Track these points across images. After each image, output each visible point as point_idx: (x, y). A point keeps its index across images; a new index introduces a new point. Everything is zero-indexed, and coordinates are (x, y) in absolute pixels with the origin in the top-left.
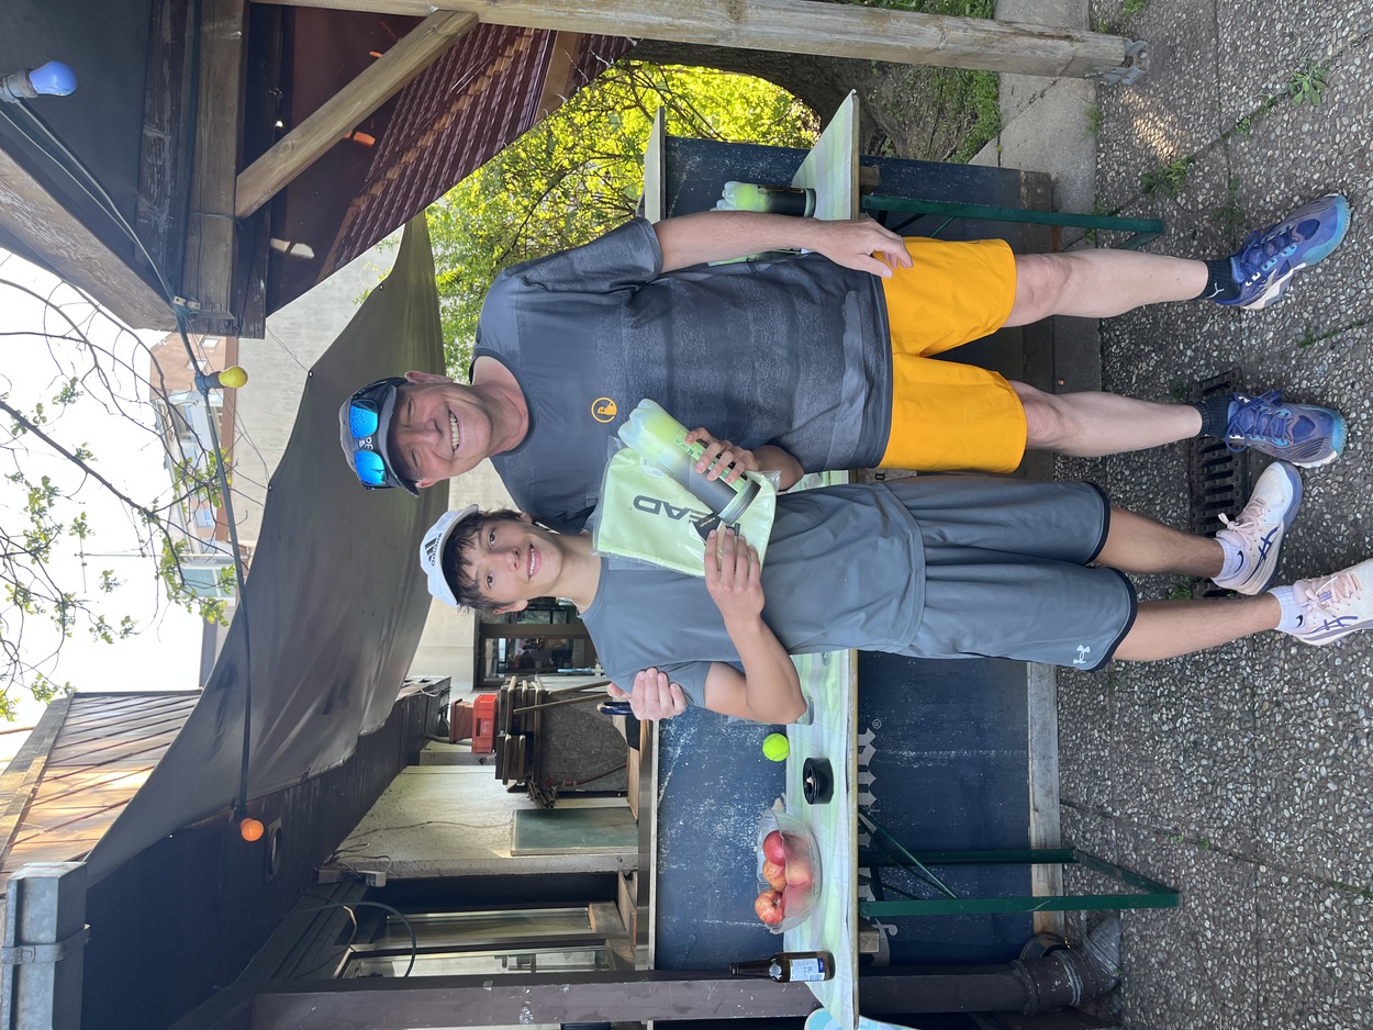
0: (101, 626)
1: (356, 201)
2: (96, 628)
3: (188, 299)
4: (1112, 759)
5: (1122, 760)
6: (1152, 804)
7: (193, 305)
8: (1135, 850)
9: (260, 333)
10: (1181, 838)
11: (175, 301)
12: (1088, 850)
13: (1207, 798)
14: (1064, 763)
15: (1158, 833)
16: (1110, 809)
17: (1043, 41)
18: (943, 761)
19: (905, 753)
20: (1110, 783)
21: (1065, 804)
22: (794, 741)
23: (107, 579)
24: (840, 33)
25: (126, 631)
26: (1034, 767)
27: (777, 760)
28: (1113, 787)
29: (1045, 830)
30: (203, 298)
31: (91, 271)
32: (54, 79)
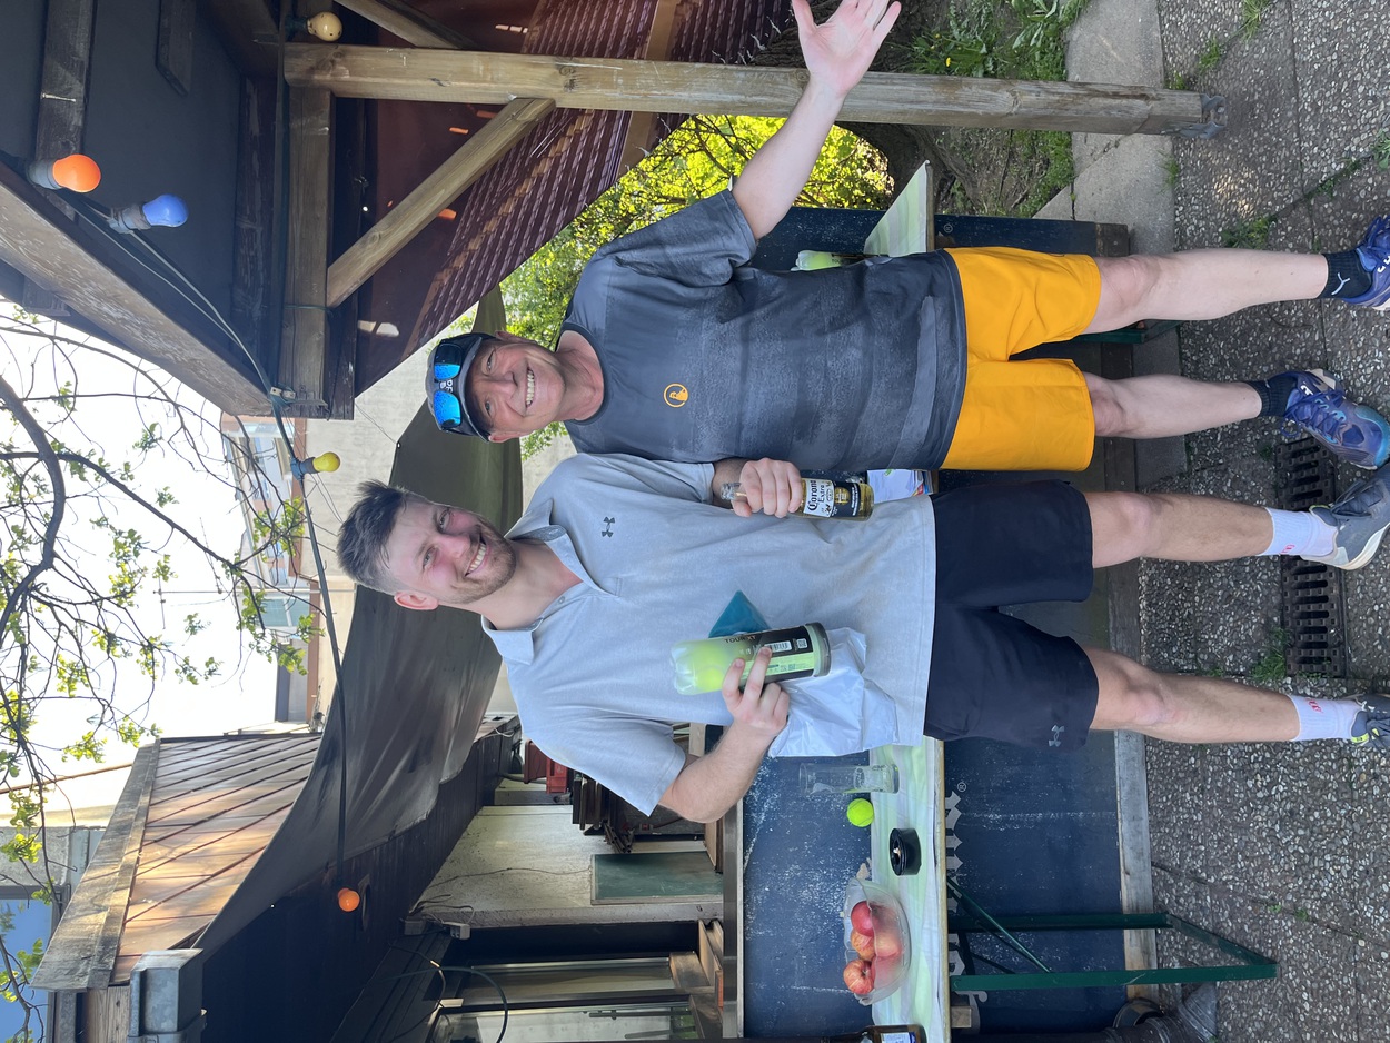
0: (186, 669)
1: (439, 276)
2: (181, 670)
3: (283, 389)
4: (1205, 824)
5: (1216, 825)
6: (1247, 872)
7: (288, 394)
8: (1231, 917)
9: (349, 415)
10: (1278, 908)
11: (272, 392)
12: (1182, 916)
13: (1304, 869)
14: (1155, 825)
15: (1254, 901)
16: (1204, 875)
17: (1118, 101)
18: (1029, 823)
19: (991, 816)
20: (1203, 848)
21: (1157, 866)
22: (879, 807)
23: (191, 622)
24: (912, 102)
25: (211, 672)
26: (1124, 828)
27: (862, 826)
28: (1207, 852)
29: (1137, 893)
30: (297, 388)
31: (195, 370)
32: (167, 211)
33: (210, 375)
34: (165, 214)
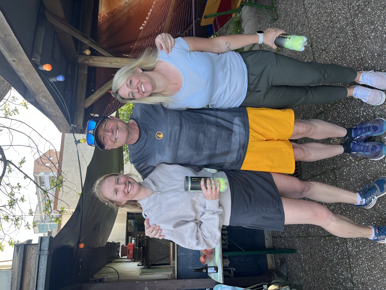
0: (27, 225)
1: (109, 105)
3: (74, 125)
6: (289, 231)
7: (75, 126)
8: (287, 243)
10: (295, 237)
11: (71, 125)
15: (291, 237)
21: (273, 237)
23: (30, 212)
29: (269, 244)
30: (77, 124)
31: (56, 118)
32: (61, 78)
33: (59, 120)
34: (61, 79)
